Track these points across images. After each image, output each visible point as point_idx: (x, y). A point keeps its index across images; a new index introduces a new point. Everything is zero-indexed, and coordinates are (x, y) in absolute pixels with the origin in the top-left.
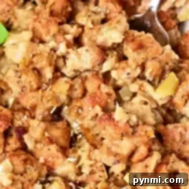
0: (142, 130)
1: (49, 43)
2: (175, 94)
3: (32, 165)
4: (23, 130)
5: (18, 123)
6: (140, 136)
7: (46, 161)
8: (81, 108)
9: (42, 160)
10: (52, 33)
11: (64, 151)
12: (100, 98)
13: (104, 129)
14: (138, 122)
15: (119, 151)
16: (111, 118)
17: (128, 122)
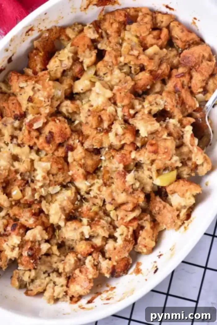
0: (137, 195)
1: (118, 107)
2: (168, 186)
3: (63, 173)
4: (72, 149)
5: (71, 142)
6: (134, 197)
7: (73, 175)
8: (113, 157)
9: (70, 173)
10: (123, 104)
11: (87, 175)
12: (127, 160)
13: (117, 179)
14: (138, 188)
15: (116, 198)
16: (125, 176)
17: (132, 185)
